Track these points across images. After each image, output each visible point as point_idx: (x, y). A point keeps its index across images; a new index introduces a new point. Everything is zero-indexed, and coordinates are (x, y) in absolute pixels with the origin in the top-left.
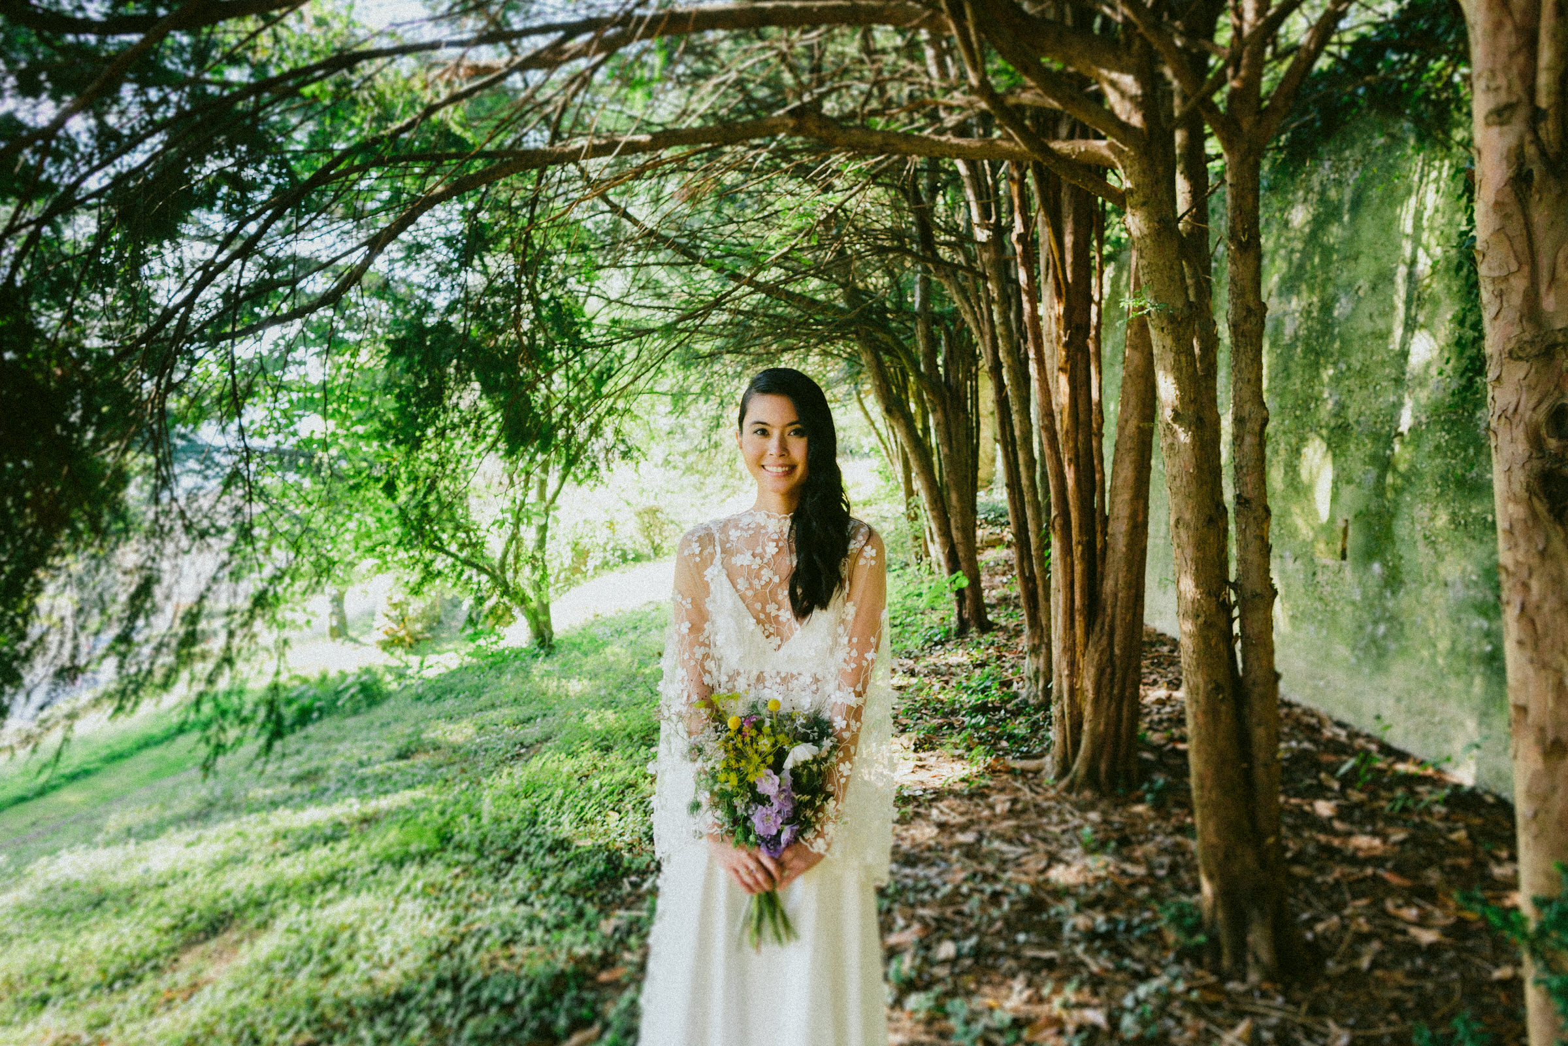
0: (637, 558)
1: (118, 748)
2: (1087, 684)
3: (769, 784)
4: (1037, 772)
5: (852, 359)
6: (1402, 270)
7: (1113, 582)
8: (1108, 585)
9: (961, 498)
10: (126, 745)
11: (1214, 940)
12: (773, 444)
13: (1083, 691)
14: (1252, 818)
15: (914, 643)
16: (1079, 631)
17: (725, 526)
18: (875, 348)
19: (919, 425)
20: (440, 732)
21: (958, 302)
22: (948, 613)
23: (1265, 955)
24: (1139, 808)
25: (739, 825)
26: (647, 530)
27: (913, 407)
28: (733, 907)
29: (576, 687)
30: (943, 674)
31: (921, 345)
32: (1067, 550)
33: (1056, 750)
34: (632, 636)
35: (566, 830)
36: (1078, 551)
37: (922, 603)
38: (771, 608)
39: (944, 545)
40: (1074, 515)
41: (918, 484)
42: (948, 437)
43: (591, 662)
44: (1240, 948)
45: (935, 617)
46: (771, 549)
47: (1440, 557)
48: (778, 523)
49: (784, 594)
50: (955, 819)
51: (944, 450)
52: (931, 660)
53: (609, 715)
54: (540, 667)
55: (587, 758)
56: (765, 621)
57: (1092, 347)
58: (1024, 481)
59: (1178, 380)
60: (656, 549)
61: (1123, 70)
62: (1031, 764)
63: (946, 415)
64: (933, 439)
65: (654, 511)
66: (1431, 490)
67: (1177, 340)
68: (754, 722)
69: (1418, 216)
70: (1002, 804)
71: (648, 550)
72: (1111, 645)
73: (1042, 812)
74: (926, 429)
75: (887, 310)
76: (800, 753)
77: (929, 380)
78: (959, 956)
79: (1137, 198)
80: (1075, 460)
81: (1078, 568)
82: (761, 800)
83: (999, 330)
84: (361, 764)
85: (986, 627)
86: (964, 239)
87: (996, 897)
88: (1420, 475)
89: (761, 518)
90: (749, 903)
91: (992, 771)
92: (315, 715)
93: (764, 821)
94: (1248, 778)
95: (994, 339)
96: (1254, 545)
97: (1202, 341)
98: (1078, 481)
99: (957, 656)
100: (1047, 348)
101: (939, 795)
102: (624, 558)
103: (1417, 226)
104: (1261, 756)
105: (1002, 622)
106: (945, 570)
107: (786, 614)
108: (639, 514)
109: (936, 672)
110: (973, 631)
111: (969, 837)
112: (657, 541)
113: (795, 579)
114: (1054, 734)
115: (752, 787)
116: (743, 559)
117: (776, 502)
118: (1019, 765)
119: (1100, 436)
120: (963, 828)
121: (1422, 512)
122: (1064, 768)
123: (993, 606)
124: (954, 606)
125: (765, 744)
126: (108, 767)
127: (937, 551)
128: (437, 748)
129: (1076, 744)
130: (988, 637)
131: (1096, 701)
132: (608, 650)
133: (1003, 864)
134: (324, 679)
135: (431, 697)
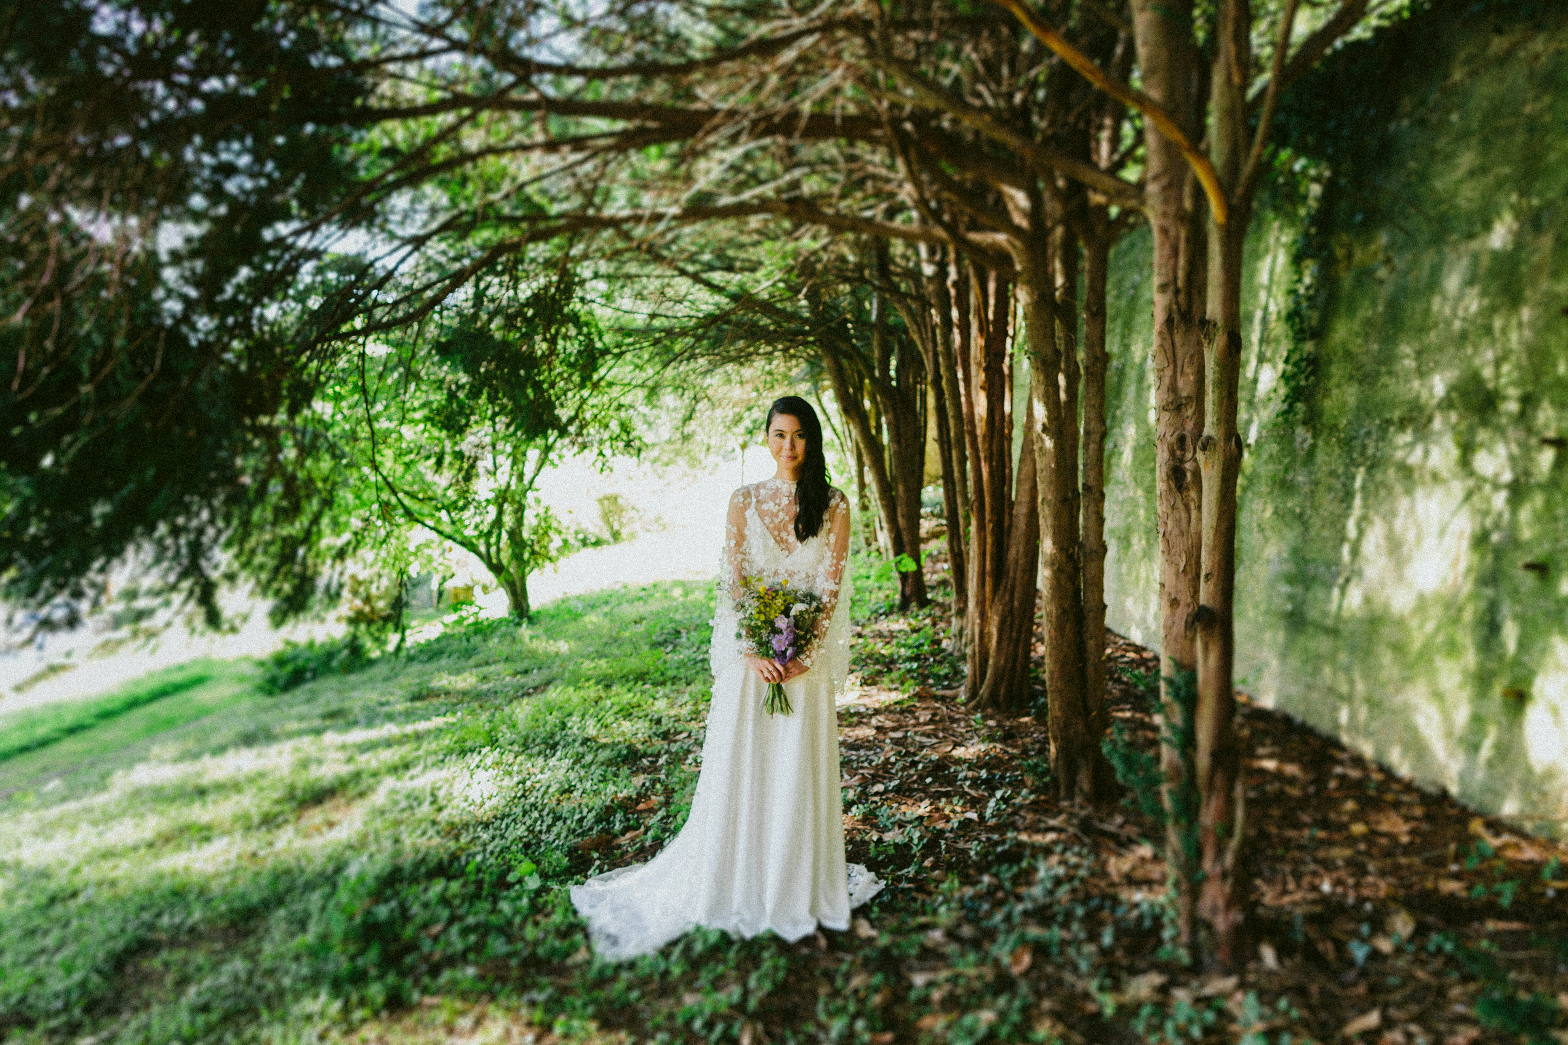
0: (597, 543)
1: (110, 706)
2: (994, 630)
3: (782, 623)
4: (954, 698)
5: (813, 362)
6: (1259, 314)
7: (1015, 551)
8: (1012, 554)
9: (907, 490)
10: (116, 704)
11: (1055, 780)
12: (786, 443)
13: (990, 635)
14: (1084, 699)
15: (863, 613)
16: (988, 589)
17: (758, 487)
18: (834, 352)
19: (873, 423)
20: (444, 681)
21: (906, 320)
22: (893, 590)
23: (1086, 786)
24: (1026, 719)
25: (763, 648)
26: (606, 516)
27: (867, 404)
28: (758, 694)
29: (563, 646)
30: (888, 637)
31: (876, 354)
32: (981, 527)
33: (968, 682)
34: (606, 609)
35: (591, 731)
36: (989, 527)
37: (871, 583)
38: (784, 535)
39: (891, 530)
40: (987, 500)
41: (869, 477)
42: (896, 436)
43: (572, 628)
44: (1072, 784)
45: (881, 595)
46: (785, 501)
47: (1266, 540)
48: (789, 487)
49: (791, 527)
50: (888, 724)
51: (894, 447)
52: (876, 627)
53: (603, 663)
54: (525, 631)
55: (592, 691)
56: (780, 541)
57: (1006, 370)
58: (956, 474)
59: (1046, 404)
60: (616, 535)
61: (1019, 187)
62: (949, 693)
63: (896, 416)
64: (885, 438)
65: (614, 499)
66: (1264, 489)
67: (1047, 377)
68: (773, 592)
69: (1272, 272)
70: (924, 716)
71: (606, 535)
72: (1011, 601)
73: (953, 720)
74: (879, 427)
75: (847, 321)
76: (798, 608)
77: (882, 385)
78: (886, 791)
79: (1025, 277)
80: (989, 459)
81: (989, 540)
82: (776, 631)
83: (940, 348)
84: (382, 704)
85: (924, 603)
86: (915, 275)
87: (914, 764)
88: (1259, 477)
89: (779, 483)
90: (766, 690)
91: (919, 696)
92: (308, 675)
93: (779, 643)
94: (1082, 672)
95: (936, 355)
96: (1093, 517)
97: (1068, 377)
98: (991, 474)
99: (898, 624)
100: (973, 369)
101: (877, 712)
102: (584, 543)
103: (1271, 280)
104: (1092, 658)
105: (940, 599)
106: (891, 552)
107: (792, 538)
108: (600, 501)
109: (880, 635)
110: (913, 605)
111: (899, 735)
112: (616, 527)
113: (798, 520)
114: (967, 669)
115: (772, 623)
116: (769, 506)
117: (787, 474)
118: (940, 693)
119: (1010, 439)
120: (894, 729)
121: (1257, 505)
122: (973, 693)
123: (933, 588)
124: (899, 585)
125: (779, 602)
126: (103, 723)
127: (884, 539)
128: (447, 693)
129: (983, 674)
130: (926, 611)
131: (999, 642)
132: (587, 619)
133: (922, 747)
134: (311, 645)
135: (424, 657)
